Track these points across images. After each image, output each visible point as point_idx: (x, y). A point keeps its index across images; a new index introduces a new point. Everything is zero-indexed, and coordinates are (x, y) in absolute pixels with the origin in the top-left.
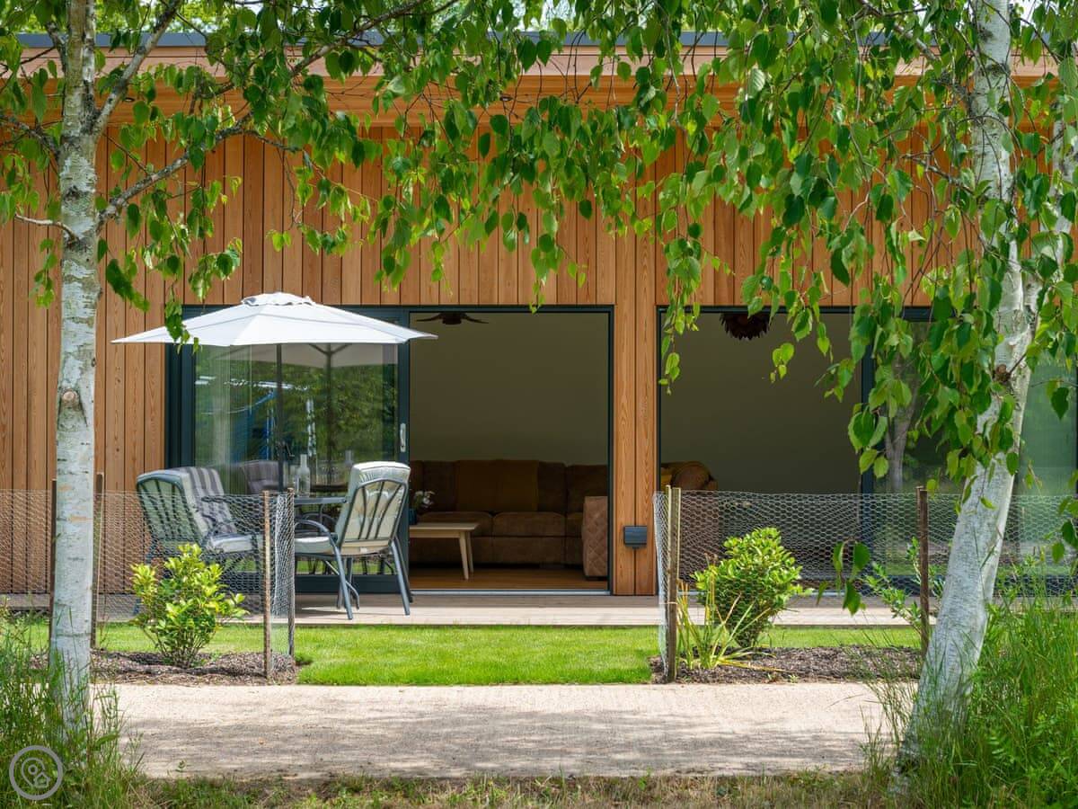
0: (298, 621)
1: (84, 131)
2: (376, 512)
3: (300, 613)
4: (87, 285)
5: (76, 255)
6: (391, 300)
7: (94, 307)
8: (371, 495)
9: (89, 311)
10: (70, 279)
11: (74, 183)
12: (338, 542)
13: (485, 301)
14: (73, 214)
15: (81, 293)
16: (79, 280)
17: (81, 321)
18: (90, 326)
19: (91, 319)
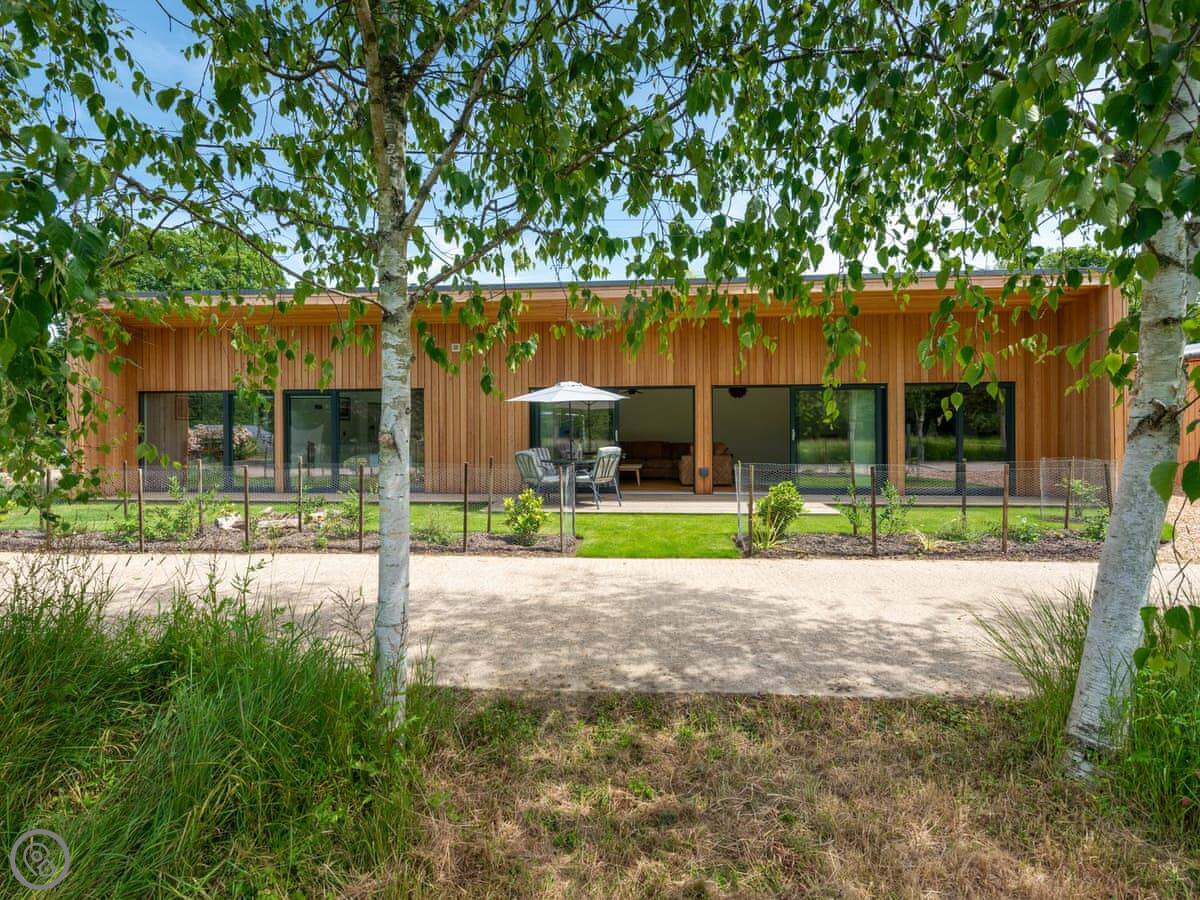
0: (577, 510)
1: (394, 228)
2: (606, 468)
3: (578, 505)
4: (400, 350)
5: (390, 327)
6: (612, 384)
7: (407, 368)
8: (606, 460)
9: (402, 371)
10: (387, 346)
11: (387, 269)
12: (593, 478)
13: (647, 384)
14: (387, 294)
15: (395, 356)
16: (393, 347)
17: (396, 378)
18: (404, 383)
19: (405, 377)
